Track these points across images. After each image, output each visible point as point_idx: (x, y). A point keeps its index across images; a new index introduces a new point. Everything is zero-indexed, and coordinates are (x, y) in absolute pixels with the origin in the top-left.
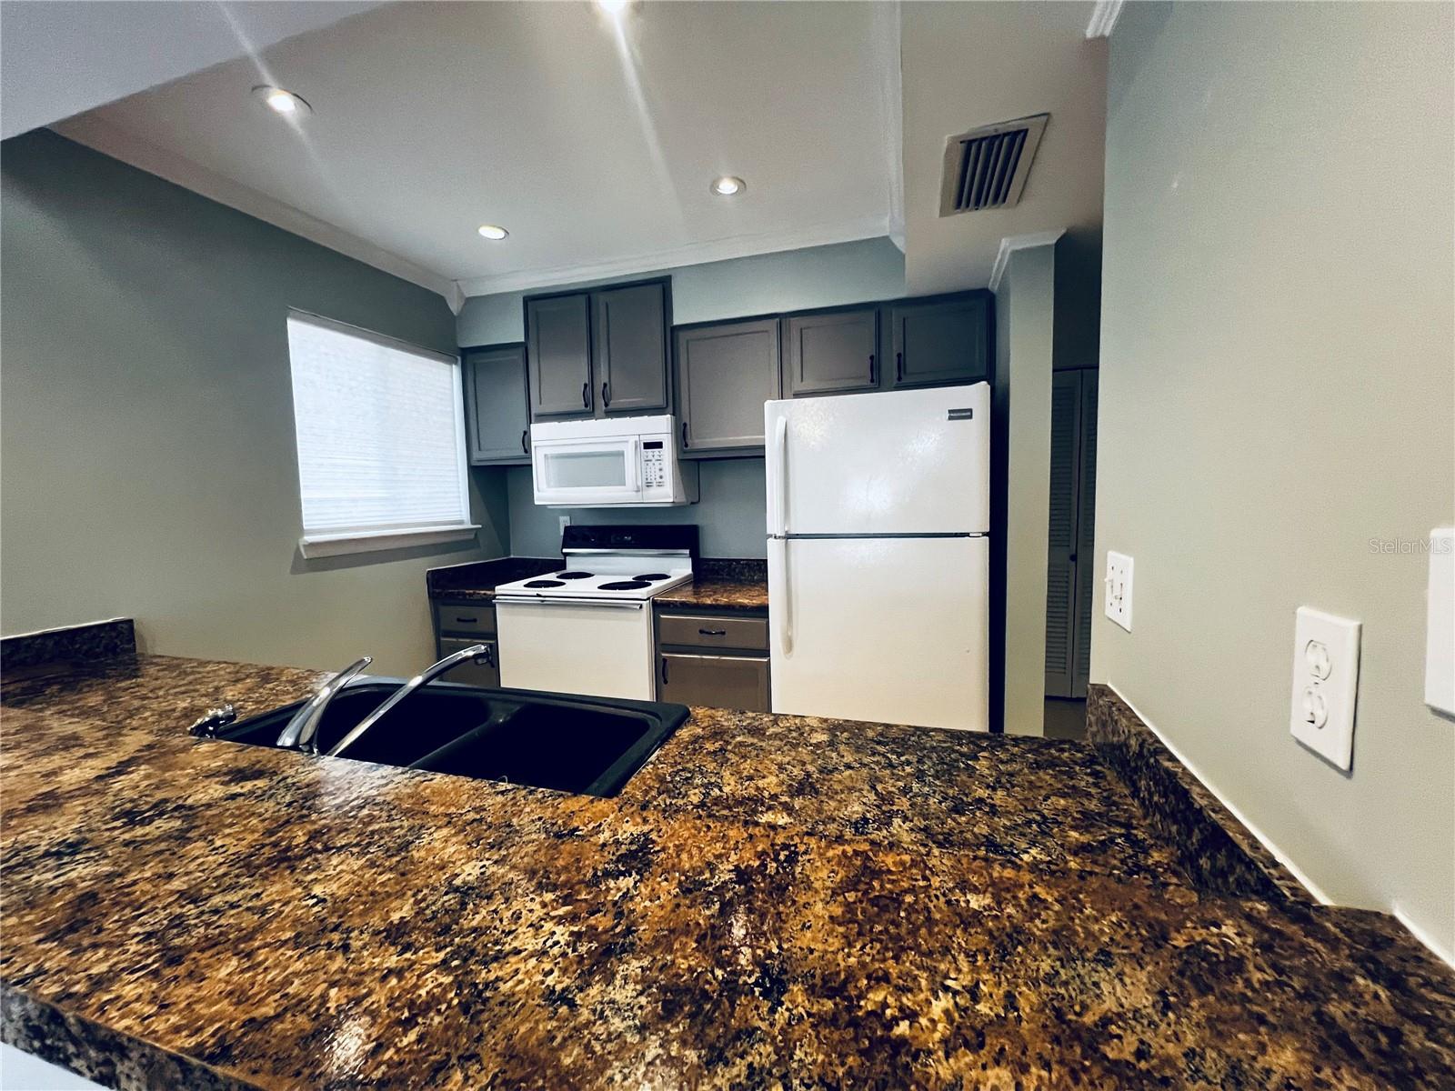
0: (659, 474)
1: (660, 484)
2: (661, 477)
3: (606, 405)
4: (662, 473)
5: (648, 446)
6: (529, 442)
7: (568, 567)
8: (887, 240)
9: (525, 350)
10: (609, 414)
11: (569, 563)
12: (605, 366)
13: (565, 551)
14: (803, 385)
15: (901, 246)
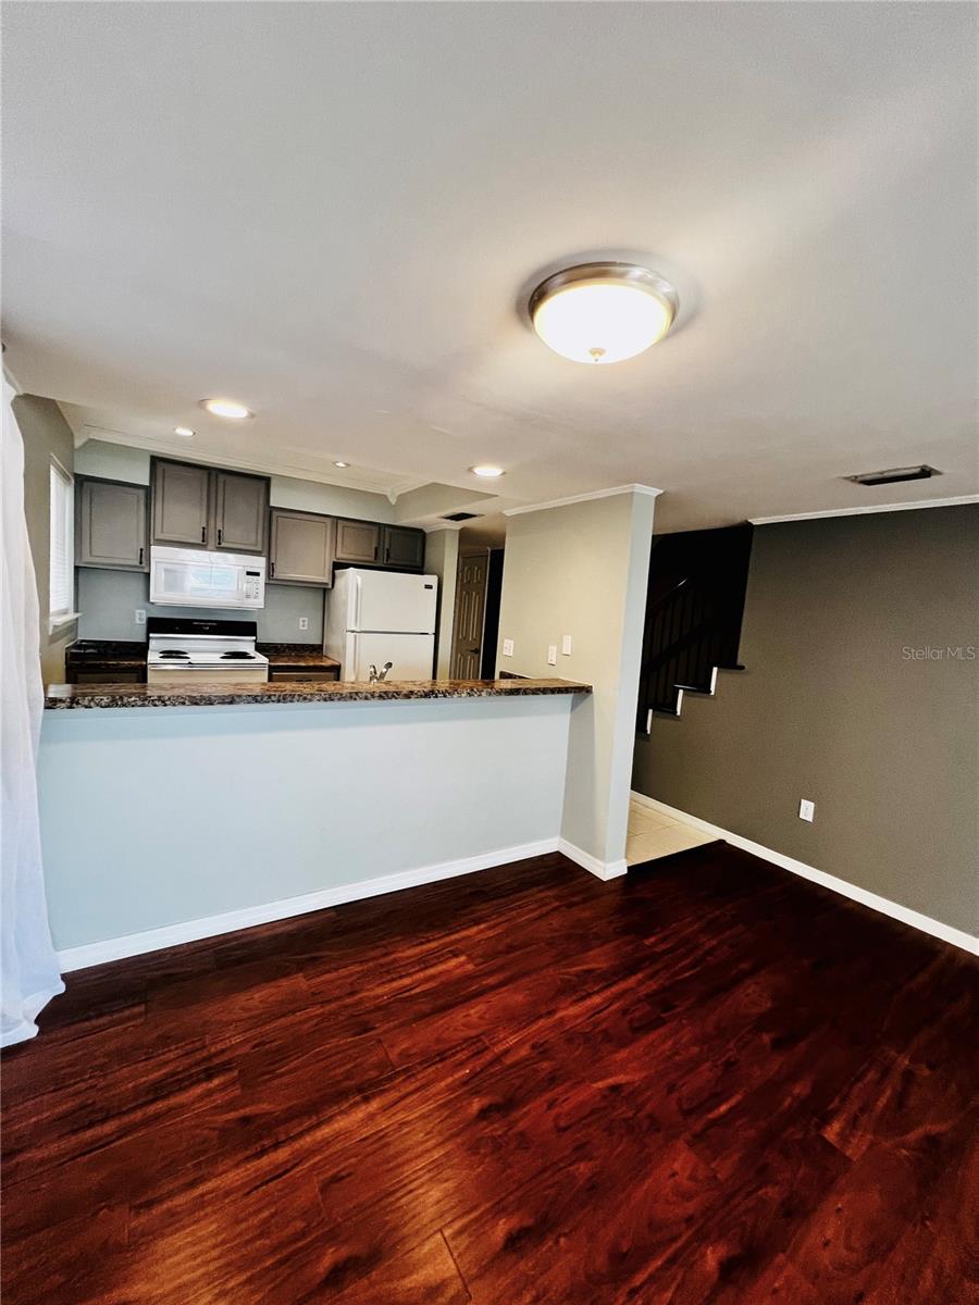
0: (256, 590)
1: (254, 597)
2: (257, 593)
3: (220, 544)
4: (258, 590)
5: (249, 573)
6: (145, 556)
7: (151, 647)
8: (385, 496)
9: (148, 492)
10: (220, 549)
11: (153, 644)
12: (219, 518)
13: (151, 635)
14: (342, 555)
15: (393, 501)
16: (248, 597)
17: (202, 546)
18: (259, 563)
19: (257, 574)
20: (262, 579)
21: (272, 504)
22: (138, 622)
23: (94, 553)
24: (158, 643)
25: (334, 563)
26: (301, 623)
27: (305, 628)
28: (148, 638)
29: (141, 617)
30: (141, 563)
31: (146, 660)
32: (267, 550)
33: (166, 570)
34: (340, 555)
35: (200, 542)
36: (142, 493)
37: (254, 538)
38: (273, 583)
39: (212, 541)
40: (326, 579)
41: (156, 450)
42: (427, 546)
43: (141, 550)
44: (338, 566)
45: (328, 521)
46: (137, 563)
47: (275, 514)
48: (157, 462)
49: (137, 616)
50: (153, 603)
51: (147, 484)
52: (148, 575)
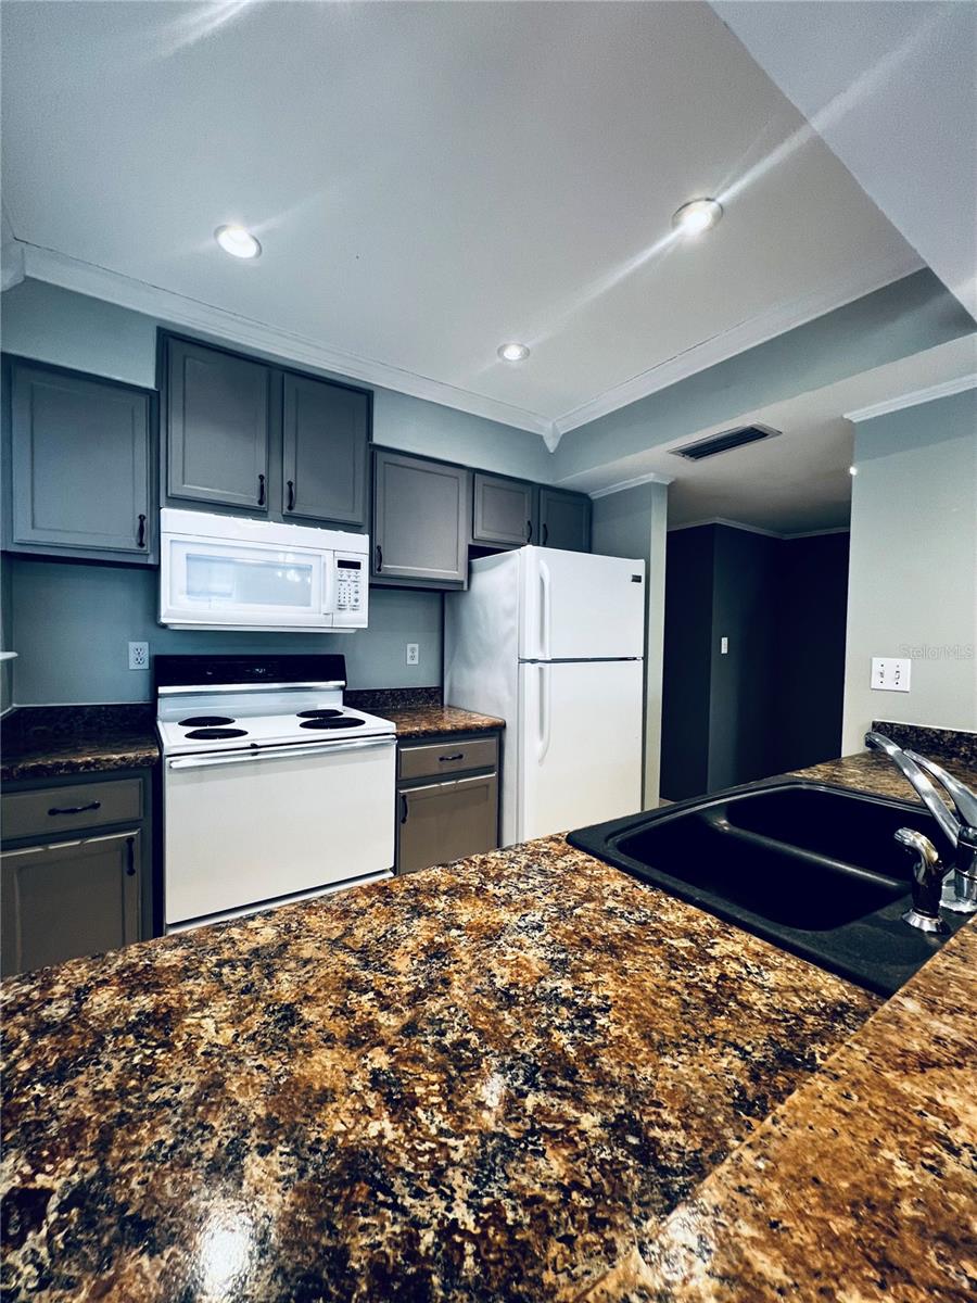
0: (354, 596)
1: (354, 608)
2: (356, 600)
3: (290, 508)
4: (358, 596)
5: (342, 564)
6: (149, 531)
7: (160, 713)
8: (541, 437)
9: (155, 404)
10: (291, 518)
11: (164, 707)
12: (289, 460)
13: (162, 690)
14: (483, 533)
15: (551, 445)
16: (341, 608)
17: (258, 512)
18: (356, 545)
19: (356, 565)
20: (364, 574)
21: (378, 439)
22: (133, 666)
23: (39, 523)
24: (176, 705)
25: (470, 546)
26: (409, 654)
27: (416, 662)
28: (155, 696)
29: (138, 656)
30: (141, 544)
31: (159, 744)
32: (370, 523)
33: (190, 562)
34: (479, 533)
35: (255, 503)
36: (143, 401)
37: (347, 501)
38: (383, 587)
39: (276, 501)
40: (458, 574)
41: (168, 318)
42: (595, 519)
43: (142, 518)
44: (477, 551)
45: (463, 474)
46: (134, 546)
47: (382, 457)
48: (172, 343)
49: (132, 656)
50: (164, 626)
51: (151, 385)
52: (155, 570)
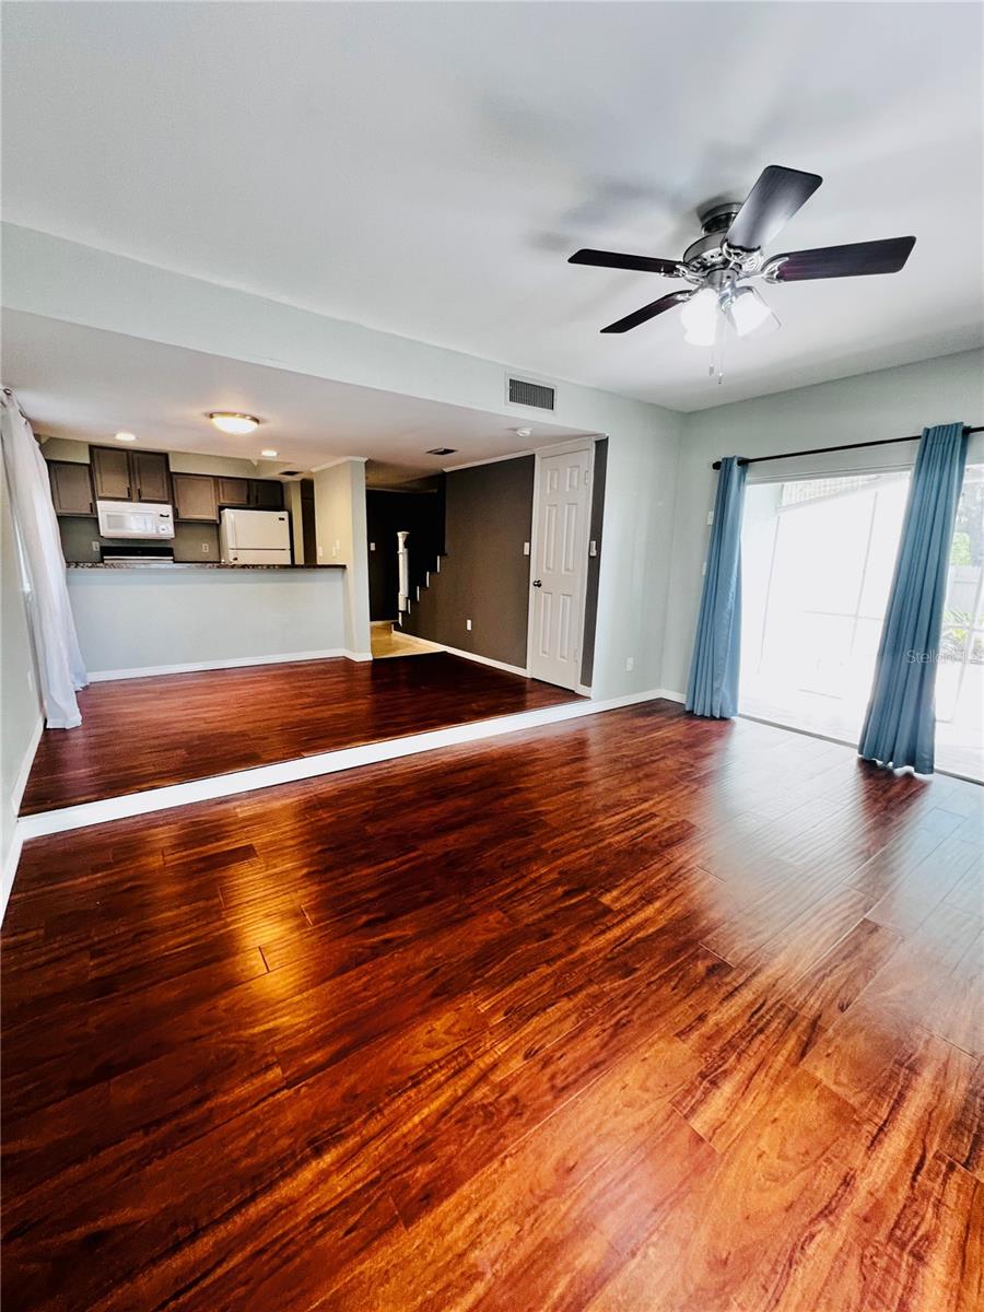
1: (167, 530)
2: (167, 528)
3: (140, 497)
4: (168, 526)
5: (162, 516)
6: (93, 508)
8: (250, 460)
9: (90, 467)
10: (140, 500)
12: (138, 483)
13: (105, 557)
14: (224, 501)
15: (255, 464)
16: (163, 530)
17: (129, 499)
18: (167, 509)
19: (168, 516)
20: (171, 519)
21: (172, 470)
22: (94, 550)
23: (65, 508)
25: (219, 506)
26: (204, 548)
27: (207, 551)
29: (96, 546)
30: (92, 512)
32: (171, 499)
33: (108, 516)
34: (222, 501)
35: (126, 496)
36: (86, 469)
37: (163, 493)
38: (179, 523)
39: (135, 496)
40: (213, 517)
41: (92, 442)
42: (284, 492)
43: (90, 504)
44: (221, 508)
45: (211, 479)
46: (89, 513)
47: (174, 476)
48: (93, 448)
49: (94, 545)
50: (103, 537)
51: (88, 462)
52: (97, 520)
